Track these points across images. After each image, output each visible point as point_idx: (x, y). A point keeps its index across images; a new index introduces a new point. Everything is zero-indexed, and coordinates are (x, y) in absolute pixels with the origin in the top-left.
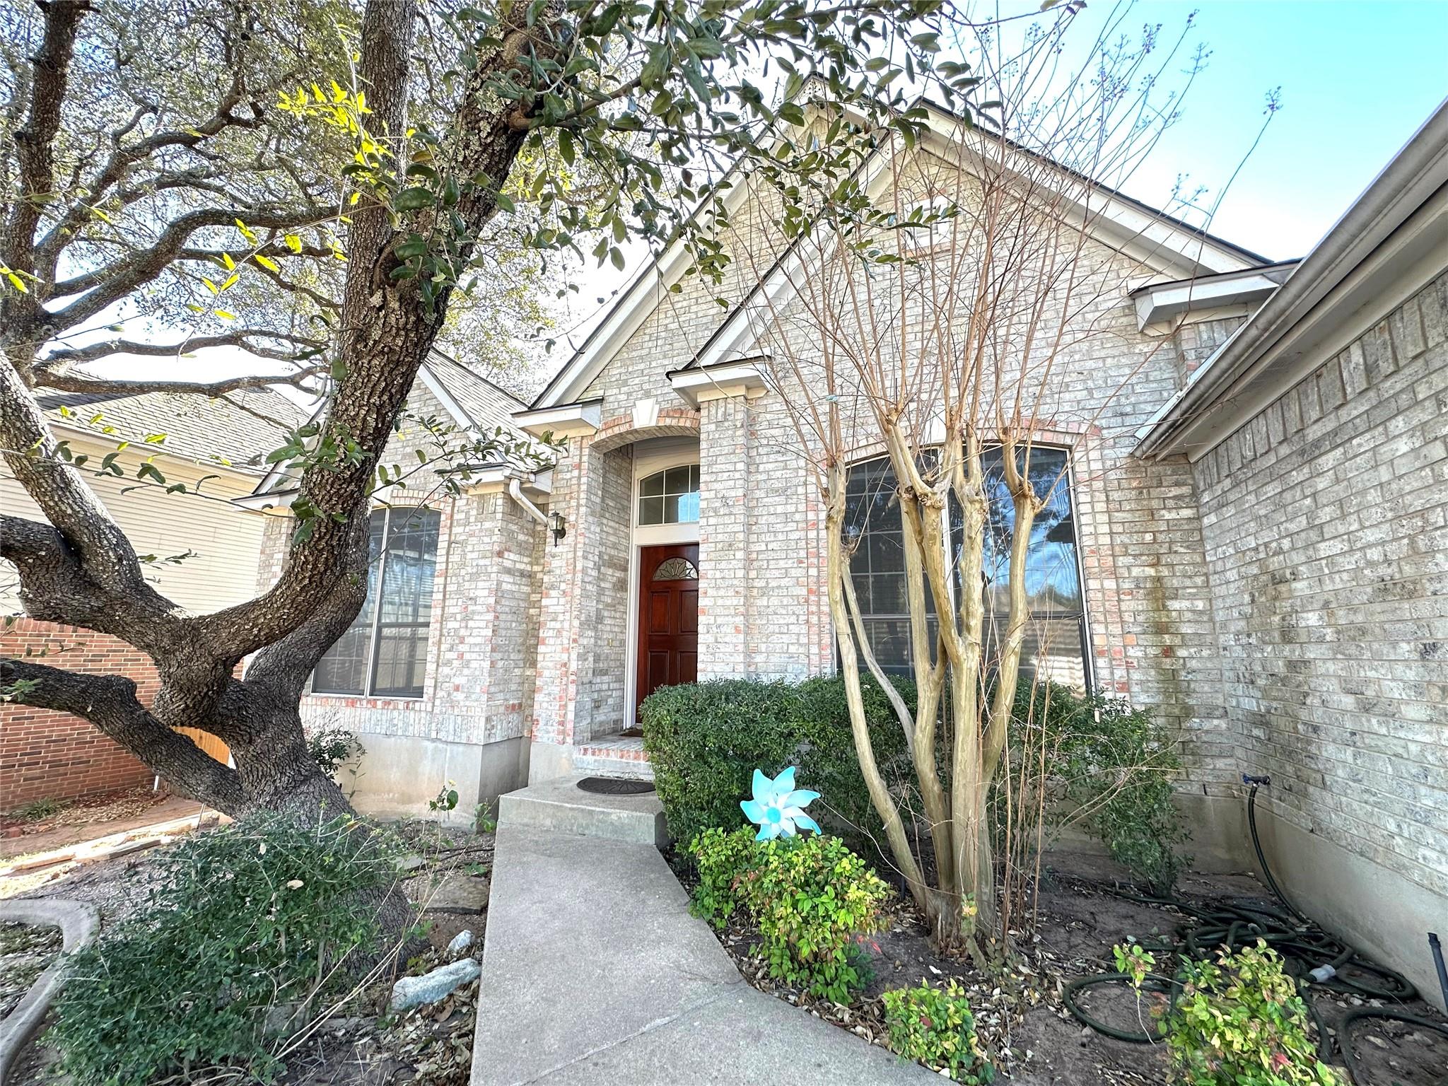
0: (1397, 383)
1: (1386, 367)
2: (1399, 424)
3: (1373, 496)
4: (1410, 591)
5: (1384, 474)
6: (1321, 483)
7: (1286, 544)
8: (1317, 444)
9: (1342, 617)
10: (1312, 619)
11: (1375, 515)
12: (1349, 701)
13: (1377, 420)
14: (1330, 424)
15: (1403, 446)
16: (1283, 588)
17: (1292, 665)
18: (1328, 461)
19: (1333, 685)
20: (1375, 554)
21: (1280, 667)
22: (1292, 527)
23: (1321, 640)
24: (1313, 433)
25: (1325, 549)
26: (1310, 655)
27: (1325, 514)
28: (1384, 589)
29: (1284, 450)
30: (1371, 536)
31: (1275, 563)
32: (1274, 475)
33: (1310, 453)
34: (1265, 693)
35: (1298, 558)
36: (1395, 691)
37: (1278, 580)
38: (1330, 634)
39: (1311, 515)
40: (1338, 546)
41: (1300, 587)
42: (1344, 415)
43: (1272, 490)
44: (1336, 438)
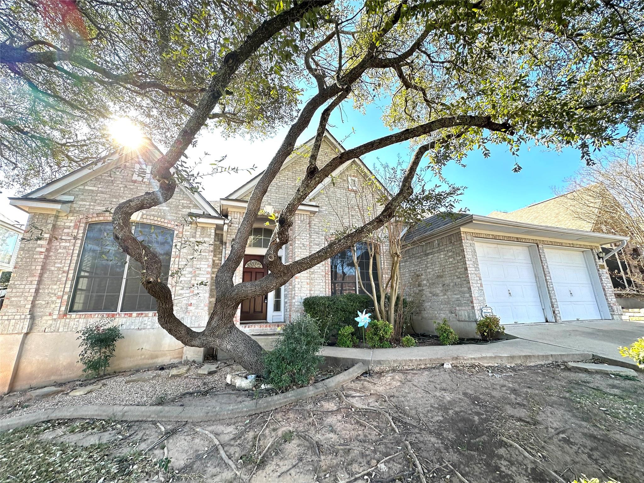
0: (442, 247)
1: (441, 245)
2: (442, 253)
3: (437, 263)
4: (441, 277)
5: (439, 260)
6: (428, 260)
7: (421, 269)
8: (428, 253)
9: (430, 281)
10: (425, 282)
11: (437, 266)
12: (430, 295)
13: (439, 251)
14: (431, 251)
15: (442, 256)
16: (419, 277)
17: (420, 291)
18: (430, 257)
19: (428, 293)
20: (437, 271)
21: (417, 291)
22: (422, 267)
23: (426, 285)
24: (428, 252)
25: (428, 270)
26: (424, 288)
27: (429, 265)
28: (438, 277)
29: (422, 253)
30: (436, 269)
31: (418, 273)
32: (419, 257)
33: (427, 255)
34: (413, 297)
35: (423, 272)
36: (438, 292)
37: (418, 276)
38: (428, 284)
39: (426, 265)
40: (431, 270)
41: (423, 277)
42: (434, 250)
43: (418, 260)
44: (431, 253)
